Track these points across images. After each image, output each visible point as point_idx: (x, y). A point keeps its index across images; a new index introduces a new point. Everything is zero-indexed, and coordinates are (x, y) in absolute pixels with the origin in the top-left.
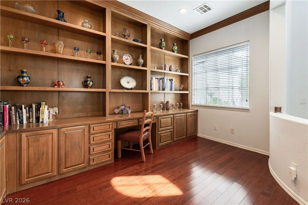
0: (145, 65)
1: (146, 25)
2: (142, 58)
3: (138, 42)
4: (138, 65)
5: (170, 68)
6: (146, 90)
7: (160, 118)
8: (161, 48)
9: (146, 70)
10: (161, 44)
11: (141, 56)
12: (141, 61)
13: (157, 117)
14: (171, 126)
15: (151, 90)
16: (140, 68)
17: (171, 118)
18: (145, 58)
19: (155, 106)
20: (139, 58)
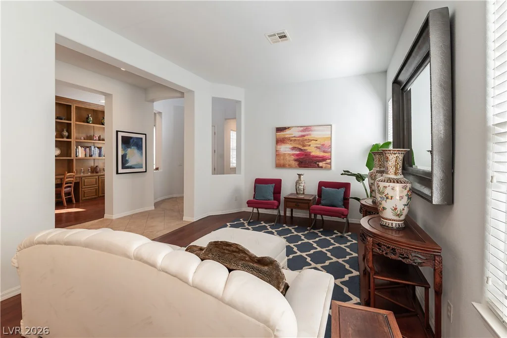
0: (69, 137)
1: (71, 106)
2: (67, 131)
3: (61, 119)
4: (63, 138)
5: (99, 137)
6: (71, 157)
7: (83, 178)
8: (88, 122)
9: (71, 142)
10: (88, 118)
11: (65, 129)
12: (66, 133)
13: (81, 178)
14: (96, 184)
15: (77, 156)
16: (65, 139)
17: (96, 178)
18: (69, 131)
19: (82, 170)
20: (63, 131)
